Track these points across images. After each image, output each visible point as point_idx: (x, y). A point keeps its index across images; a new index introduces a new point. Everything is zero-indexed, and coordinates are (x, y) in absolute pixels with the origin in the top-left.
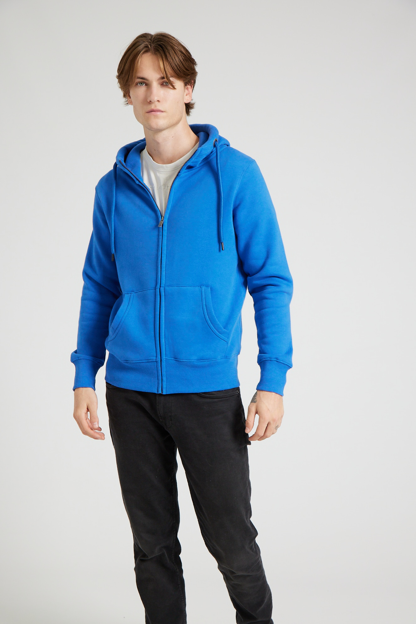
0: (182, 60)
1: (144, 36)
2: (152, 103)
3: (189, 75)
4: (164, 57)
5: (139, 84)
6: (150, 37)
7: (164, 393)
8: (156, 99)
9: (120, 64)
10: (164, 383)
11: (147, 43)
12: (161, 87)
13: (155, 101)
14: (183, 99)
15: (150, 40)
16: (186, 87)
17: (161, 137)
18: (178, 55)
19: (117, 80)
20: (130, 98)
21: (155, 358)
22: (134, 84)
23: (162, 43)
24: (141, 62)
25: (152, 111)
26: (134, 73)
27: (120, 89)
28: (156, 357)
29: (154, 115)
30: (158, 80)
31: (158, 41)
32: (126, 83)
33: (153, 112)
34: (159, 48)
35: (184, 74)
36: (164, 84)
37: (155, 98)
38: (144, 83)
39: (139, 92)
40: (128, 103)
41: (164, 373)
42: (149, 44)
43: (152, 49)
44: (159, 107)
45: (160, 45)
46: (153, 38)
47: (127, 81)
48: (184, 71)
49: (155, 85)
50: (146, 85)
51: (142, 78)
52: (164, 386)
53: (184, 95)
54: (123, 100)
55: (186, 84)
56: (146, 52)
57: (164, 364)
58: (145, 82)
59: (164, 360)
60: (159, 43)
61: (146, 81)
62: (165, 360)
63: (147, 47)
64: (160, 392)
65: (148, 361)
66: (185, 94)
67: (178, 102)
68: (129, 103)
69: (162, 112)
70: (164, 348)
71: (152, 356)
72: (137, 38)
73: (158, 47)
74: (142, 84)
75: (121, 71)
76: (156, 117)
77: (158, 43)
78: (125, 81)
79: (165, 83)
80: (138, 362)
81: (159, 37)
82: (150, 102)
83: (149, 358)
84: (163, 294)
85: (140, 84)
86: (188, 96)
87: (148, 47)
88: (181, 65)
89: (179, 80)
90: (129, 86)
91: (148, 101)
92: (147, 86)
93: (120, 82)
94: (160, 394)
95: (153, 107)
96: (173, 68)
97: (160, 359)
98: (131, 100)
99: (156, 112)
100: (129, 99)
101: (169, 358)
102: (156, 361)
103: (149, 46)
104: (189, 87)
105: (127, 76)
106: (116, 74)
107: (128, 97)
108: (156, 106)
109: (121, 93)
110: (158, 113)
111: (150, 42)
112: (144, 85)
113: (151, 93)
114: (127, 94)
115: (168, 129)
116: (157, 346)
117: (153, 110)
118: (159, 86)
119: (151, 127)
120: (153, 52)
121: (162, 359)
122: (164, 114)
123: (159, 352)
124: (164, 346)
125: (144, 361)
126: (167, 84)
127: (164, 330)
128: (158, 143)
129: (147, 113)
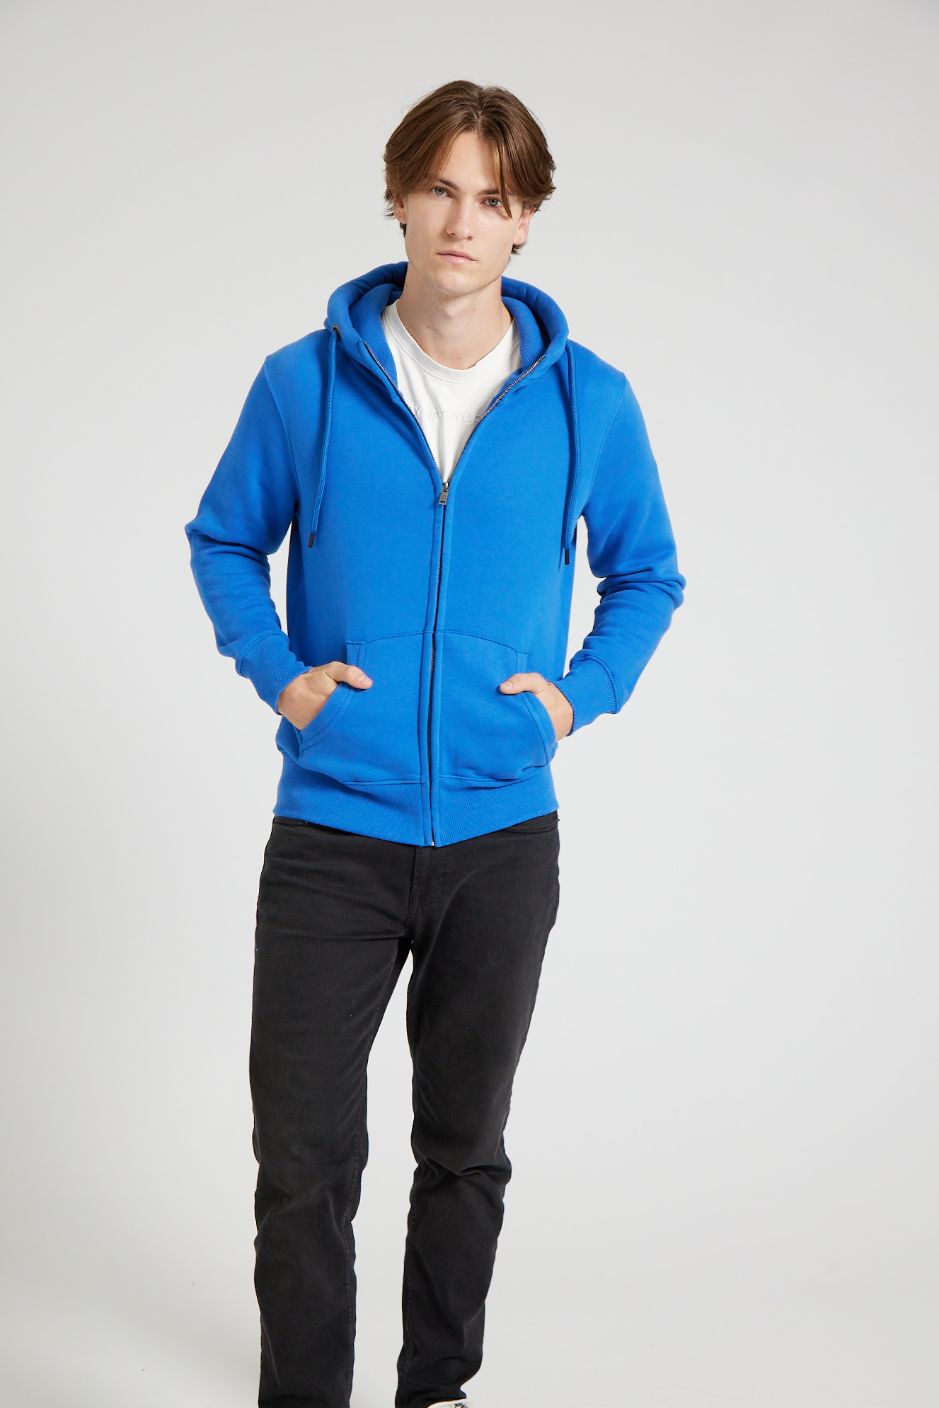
2: (457, 239)
4: (503, 148)
5: (433, 191)
6: (476, 94)
7: (439, 844)
8: (466, 232)
10: (437, 823)
12: (480, 208)
13: (464, 238)
14: (514, 237)
15: (478, 101)
16: (523, 212)
17: (453, 309)
20: (404, 207)
21: (419, 776)
22: (426, 191)
25: (451, 254)
28: (421, 775)
29: (454, 264)
30: (479, 194)
32: (407, 181)
33: (453, 257)
34: (493, 126)
36: (487, 202)
37: (464, 229)
38: (447, 190)
39: (432, 210)
44: (467, 248)
45: (499, 124)
49: (470, 204)
50: (450, 195)
51: (445, 182)
52: (439, 831)
53: (516, 229)
56: (467, 129)
57: (436, 786)
58: (449, 190)
59: (437, 781)
61: (454, 190)
62: (438, 779)
64: (429, 842)
65: (404, 782)
66: (518, 227)
69: (472, 259)
70: (439, 757)
71: (413, 773)
74: (440, 191)
76: (457, 267)
78: (405, 178)
79: (490, 200)
80: (380, 783)
82: (449, 236)
83: (406, 776)
84: (440, 645)
85: (437, 191)
86: (522, 230)
91: (449, 232)
92: (450, 199)
94: (429, 846)
95: (455, 247)
97: (429, 779)
99: (459, 258)
100: (399, 208)
101: (446, 776)
102: (420, 783)
103: (476, 119)
108: (462, 247)
110: (461, 261)
111: (477, 108)
112: (445, 194)
113: (458, 217)
116: (422, 752)
117: (454, 252)
118: (477, 204)
119: (440, 286)
120: (481, 133)
121: (434, 778)
122: (473, 264)
123: (427, 765)
124: (438, 752)
125: (396, 782)
126: (494, 204)
127: (439, 720)
128: (447, 317)
129: (439, 256)
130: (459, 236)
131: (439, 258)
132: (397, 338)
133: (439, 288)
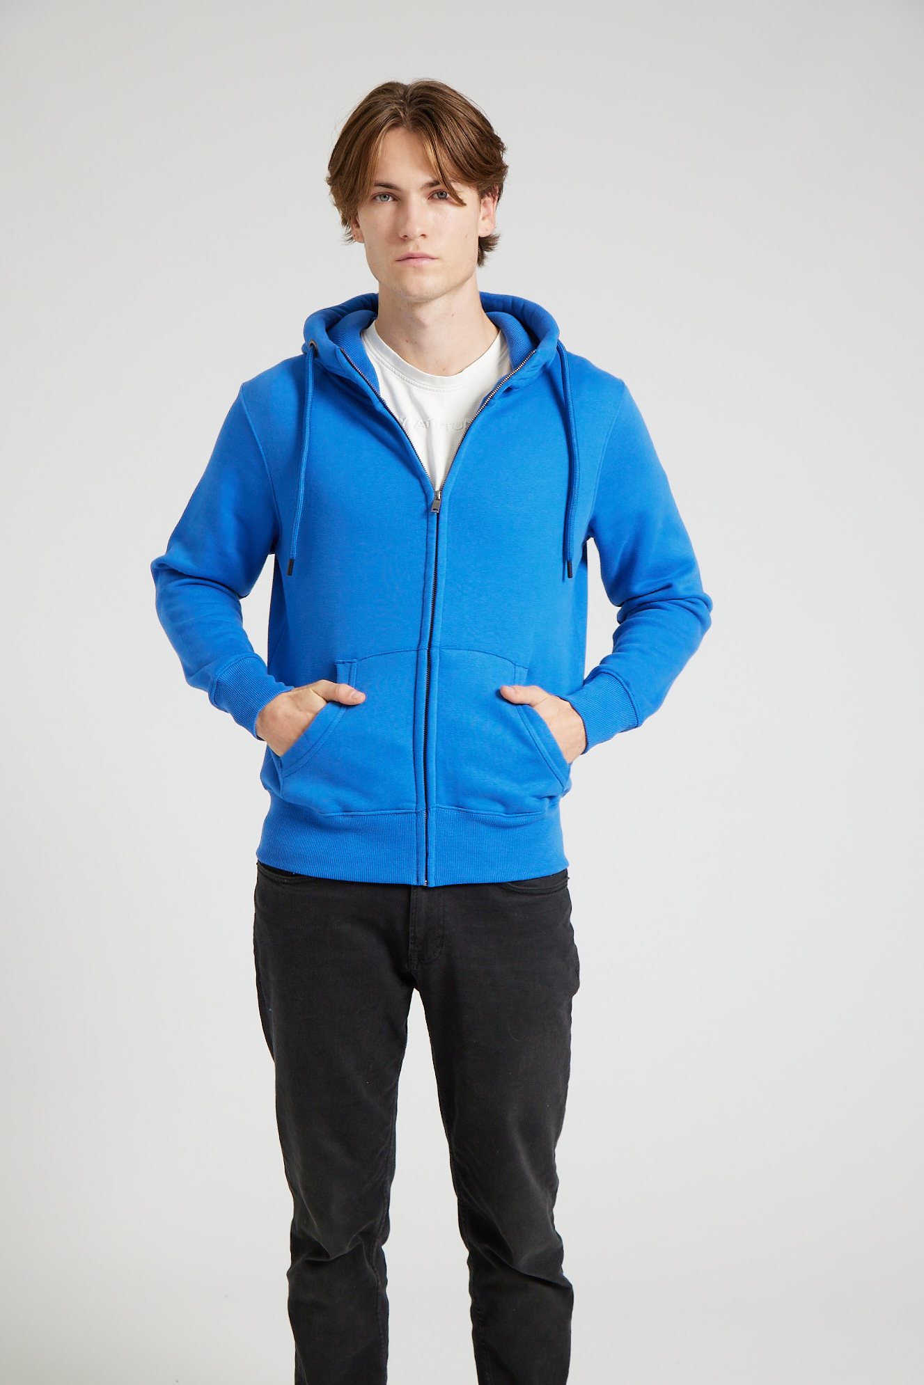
0: (475, 142)
1: (388, 90)
2: (411, 240)
3: (490, 173)
4: (435, 138)
5: (378, 198)
6: (401, 92)
7: (432, 884)
8: (418, 230)
9: (334, 151)
10: (432, 862)
11: (395, 106)
12: (429, 204)
13: (415, 237)
14: (477, 229)
15: (403, 97)
16: (482, 201)
17: (428, 314)
18: (466, 131)
19: (328, 188)
20: (358, 226)
21: (415, 805)
22: (369, 198)
23: (429, 105)
24: (382, 150)
25: (411, 258)
26: (368, 175)
27: (336, 208)
28: (416, 803)
29: (414, 267)
30: (422, 188)
31: (420, 102)
32: (350, 195)
33: (411, 260)
34: (422, 117)
35: (482, 173)
36: (436, 196)
37: (415, 228)
38: (390, 194)
39: (380, 215)
40: (352, 238)
41: (432, 839)
42: (400, 109)
43: (408, 119)
44: (425, 247)
45: (425, 111)
46: (409, 93)
47: (352, 191)
48: (481, 166)
49: (417, 201)
50: (395, 199)
51: (387, 186)
52: (432, 869)
53: (477, 221)
54: (342, 231)
55: (482, 195)
56: (395, 126)
57: (432, 817)
58: (394, 194)
59: (433, 810)
60: (423, 106)
61: (395, 191)
62: (435, 809)
63: (395, 115)
64: (423, 882)
65: (398, 811)
66: (481, 218)
67: (466, 237)
68: (355, 237)
69: (433, 259)
70: (435, 784)
71: (408, 801)
72: (372, 95)
73: (420, 116)
74: (385, 197)
75: (338, 167)
76: (419, 270)
77: (421, 106)
78: (348, 192)
79: (440, 192)
80: (372, 813)
81: (421, 91)
82: (405, 239)
83: (400, 806)
84: (436, 662)
85: (384, 199)
86: (487, 221)
87: (399, 116)
88: (474, 153)
89: (469, 186)
90: (357, 201)
91: (401, 235)
92: (396, 202)
93: (335, 192)
94: (422, 886)
95: (411, 248)
96: (455, 161)
97: (425, 808)
98: (361, 231)
99: (419, 260)
100: (356, 229)
101: (443, 806)
102: (416, 813)
103: (402, 114)
104: (488, 199)
105: (352, 180)
106: (326, 173)
107: (354, 226)
108: (418, 247)
109: (336, 215)
110: (425, 262)
111: (401, 104)
112: (390, 199)
113: (407, 218)
114: (350, 218)
115: (445, 296)
116: (418, 779)
117: (412, 255)
118: (425, 201)
119: (407, 293)
120: (411, 126)
121: (430, 807)
122: (435, 263)
123: (424, 792)
124: (435, 779)
125: (389, 812)
126: (443, 196)
127: (435, 743)
128: (422, 326)
129: (398, 263)
130: (411, 236)
131: (398, 264)
132: (377, 354)
133: (406, 296)
